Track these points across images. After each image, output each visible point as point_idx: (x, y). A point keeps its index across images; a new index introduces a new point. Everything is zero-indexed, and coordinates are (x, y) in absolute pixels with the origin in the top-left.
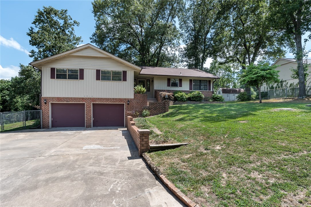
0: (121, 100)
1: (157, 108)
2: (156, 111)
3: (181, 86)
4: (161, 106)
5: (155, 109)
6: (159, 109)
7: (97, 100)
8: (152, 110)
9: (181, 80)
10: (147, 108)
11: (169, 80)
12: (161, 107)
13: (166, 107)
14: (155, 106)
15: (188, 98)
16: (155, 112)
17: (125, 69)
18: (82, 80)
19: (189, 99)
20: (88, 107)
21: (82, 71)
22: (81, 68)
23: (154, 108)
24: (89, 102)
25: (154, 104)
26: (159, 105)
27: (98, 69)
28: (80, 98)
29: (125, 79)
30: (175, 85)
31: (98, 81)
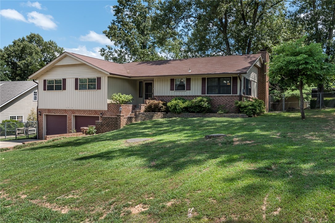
0: (96, 112)
1: (110, 124)
2: (109, 128)
3: (189, 89)
4: (113, 121)
5: (107, 125)
6: (111, 125)
7: (76, 112)
8: (104, 126)
9: (188, 80)
10: (100, 123)
11: (172, 81)
12: (113, 123)
13: (118, 123)
14: (107, 121)
15: (183, 108)
16: (107, 129)
17: (99, 76)
18: (65, 91)
19: (186, 110)
20: (69, 119)
21: (64, 80)
22: (64, 77)
23: (106, 123)
24: (70, 114)
25: (107, 120)
26: (111, 120)
27: (77, 77)
28: (63, 110)
29: (99, 88)
30: (181, 87)
31: (77, 91)
